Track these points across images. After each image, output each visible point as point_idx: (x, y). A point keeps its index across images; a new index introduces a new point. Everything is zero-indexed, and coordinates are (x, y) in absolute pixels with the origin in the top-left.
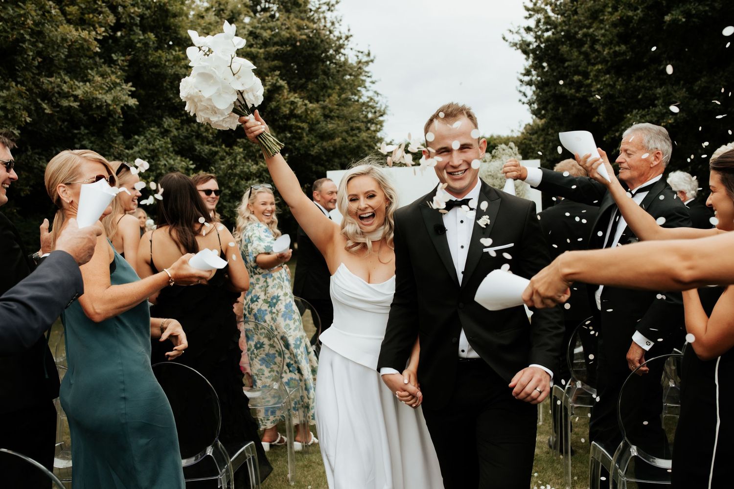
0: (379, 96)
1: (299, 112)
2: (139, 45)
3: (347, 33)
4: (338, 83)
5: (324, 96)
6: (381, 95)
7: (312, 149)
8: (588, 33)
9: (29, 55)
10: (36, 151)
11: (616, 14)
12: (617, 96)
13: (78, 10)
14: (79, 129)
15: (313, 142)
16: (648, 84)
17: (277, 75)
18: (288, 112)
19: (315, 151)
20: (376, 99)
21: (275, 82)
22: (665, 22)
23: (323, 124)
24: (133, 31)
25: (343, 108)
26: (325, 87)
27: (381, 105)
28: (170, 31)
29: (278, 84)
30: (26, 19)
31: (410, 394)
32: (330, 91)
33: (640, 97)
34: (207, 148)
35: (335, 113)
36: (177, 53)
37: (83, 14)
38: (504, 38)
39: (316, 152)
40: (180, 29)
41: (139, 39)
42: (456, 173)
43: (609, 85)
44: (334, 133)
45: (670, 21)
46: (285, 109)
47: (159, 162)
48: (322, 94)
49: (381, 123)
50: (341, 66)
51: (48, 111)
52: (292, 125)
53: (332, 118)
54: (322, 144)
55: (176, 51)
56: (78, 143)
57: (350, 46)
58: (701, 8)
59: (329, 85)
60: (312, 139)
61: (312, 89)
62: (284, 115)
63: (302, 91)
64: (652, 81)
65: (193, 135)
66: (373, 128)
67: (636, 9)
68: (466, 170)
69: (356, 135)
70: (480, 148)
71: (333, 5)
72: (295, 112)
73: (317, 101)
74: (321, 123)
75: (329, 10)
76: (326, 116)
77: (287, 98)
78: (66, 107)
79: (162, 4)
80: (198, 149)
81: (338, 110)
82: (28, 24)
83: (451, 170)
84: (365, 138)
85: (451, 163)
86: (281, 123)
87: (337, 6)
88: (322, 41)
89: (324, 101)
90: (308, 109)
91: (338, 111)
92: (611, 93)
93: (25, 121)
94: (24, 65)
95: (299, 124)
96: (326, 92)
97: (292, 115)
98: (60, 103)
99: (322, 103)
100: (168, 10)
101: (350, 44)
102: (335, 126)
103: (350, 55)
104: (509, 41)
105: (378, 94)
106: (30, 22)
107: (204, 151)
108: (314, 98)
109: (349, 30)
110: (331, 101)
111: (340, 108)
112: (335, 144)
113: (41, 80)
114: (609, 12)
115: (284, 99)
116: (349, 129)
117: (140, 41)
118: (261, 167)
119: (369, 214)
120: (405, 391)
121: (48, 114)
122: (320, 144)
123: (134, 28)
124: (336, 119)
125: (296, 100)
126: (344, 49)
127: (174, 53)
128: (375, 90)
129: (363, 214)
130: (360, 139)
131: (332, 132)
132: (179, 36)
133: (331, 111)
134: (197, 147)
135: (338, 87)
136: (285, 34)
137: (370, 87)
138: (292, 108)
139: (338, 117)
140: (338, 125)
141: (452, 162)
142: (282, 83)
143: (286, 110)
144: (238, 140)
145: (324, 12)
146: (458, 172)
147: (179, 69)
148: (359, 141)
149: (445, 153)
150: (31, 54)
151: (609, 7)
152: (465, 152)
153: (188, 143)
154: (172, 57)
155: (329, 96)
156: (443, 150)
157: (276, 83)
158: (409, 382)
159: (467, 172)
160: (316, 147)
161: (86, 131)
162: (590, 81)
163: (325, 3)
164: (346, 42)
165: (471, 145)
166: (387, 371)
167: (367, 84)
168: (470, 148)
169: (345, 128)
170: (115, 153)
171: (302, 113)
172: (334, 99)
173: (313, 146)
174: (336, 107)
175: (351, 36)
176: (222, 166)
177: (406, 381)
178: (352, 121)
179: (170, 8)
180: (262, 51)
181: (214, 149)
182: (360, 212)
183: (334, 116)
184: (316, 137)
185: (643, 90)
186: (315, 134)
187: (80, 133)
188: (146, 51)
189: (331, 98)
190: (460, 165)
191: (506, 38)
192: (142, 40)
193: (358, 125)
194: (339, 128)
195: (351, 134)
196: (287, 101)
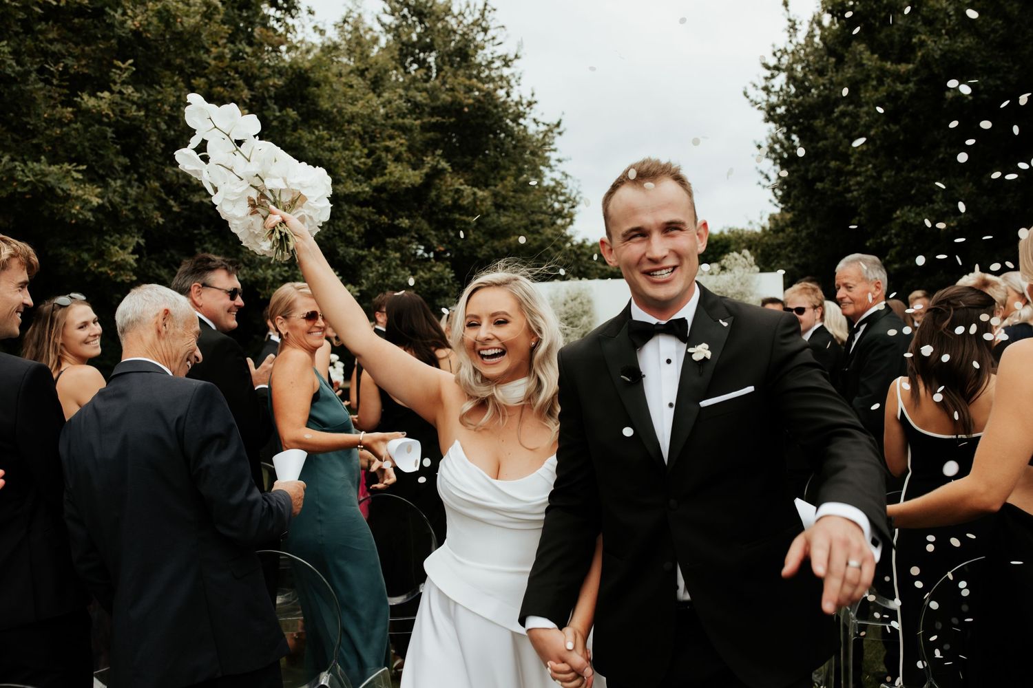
0: (569, 178)
1: (465, 203)
2: (275, 123)
3: (530, 98)
4: (515, 163)
5: (495, 178)
6: (571, 177)
7: (478, 250)
8: (846, 111)
9: (152, 141)
10: (153, 256)
11: (881, 89)
12: (882, 190)
13: (206, 83)
14: (200, 229)
15: (481, 240)
16: (924, 176)
17: (438, 155)
18: (450, 202)
19: (483, 253)
20: (565, 182)
21: (435, 163)
22: (946, 99)
23: (494, 216)
24: (267, 104)
25: (522, 195)
26: (496, 167)
27: (571, 190)
28: (308, 102)
29: (440, 166)
30: (163, 104)
31: (572, 670)
32: (503, 172)
33: (913, 192)
34: (352, 251)
35: (510, 201)
36: (321, 133)
37: (211, 87)
38: (745, 94)
39: (485, 255)
40: (321, 99)
41: (274, 115)
42: (658, 273)
43: (872, 177)
44: (509, 228)
45: (952, 99)
46: (446, 198)
47: (296, 272)
48: (492, 176)
49: (571, 216)
50: (518, 141)
51: (176, 209)
52: (455, 220)
53: (505, 209)
54: (492, 243)
55: (319, 131)
56: (199, 247)
57: (533, 115)
58: (991, 82)
59: (502, 163)
60: (479, 237)
61: (479, 170)
62: (445, 207)
63: (466, 172)
64: (930, 172)
65: (335, 236)
66: (559, 222)
67: (907, 81)
68: (674, 268)
69: (538, 232)
70: (698, 234)
71: (510, 61)
72: (460, 202)
73: (487, 186)
74: (492, 215)
75: (504, 66)
76: (498, 207)
77: (451, 185)
78: (197, 203)
79: (303, 72)
80: (341, 252)
81: (513, 197)
82: (165, 110)
83: (647, 267)
84: (550, 236)
85: (648, 255)
86: (440, 217)
87: (516, 62)
88: (496, 107)
89: (496, 186)
90: (478, 198)
91: (513, 200)
92: (874, 186)
93: (158, 223)
94: (147, 153)
95: (464, 218)
96: (498, 173)
97: (456, 207)
98: (189, 199)
99: (492, 188)
100: (309, 78)
101: (534, 113)
102: (510, 220)
103: (531, 127)
104: (751, 98)
105: (566, 176)
106: (167, 108)
107: (349, 255)
108: (481, 182)
109: (533, 95)
110: (505, 187)
111: (517, 195)
112: (510, 244)
113: (166, 170)
114: (873, 86)
115: (447, 186)
116: (529, 223)
117: (276, 118)
118: (421, 277)
119: (496, 351)
120: (563, 662)
121: (176, 212)
122: (489, 244)
123: (268, 101)
124: (512, 209)
125: (462, 187)
126: (525, 119)
127: (316, 132)
128: (562, 170)
129: (484, 349)
130: (544, 237)
131: (506, 228)
132: (319, 109)
133: (505, 198)
134: (339, 250)
135: (515, 168)
136: (446, 97)
137: (556, 166)
138: (456, 196)
139: (514, 207)
140: (514, 218)
141: (651, 251)
142: (444, 164)
143: (447, 200)
144: (388, 240)
145: (498, 68)
146: (661, 269)
147: (321, 152)
148: (542, 240)
149: (639, 239)
150: (154, 139)
151: (873, 79)
152: (673, 236)
153: (328, 246)
154: (314, 137)
155: (503, 179)
156: (635, 233)
157: (437, 166)
158: (575, 648)
159: (677, 271)
160: (484, 247)
161: (208, 231)
162: (852, 167)
163: (499, 57)
164: (528, 110)
165: (683, 224)
166: (536, 622)
167: (552, 162)
168: (681, 230)
169: (524, 222)
170: (246, 260)
171: (469, 203)
172: (509, 184)
173: (481, 246)
174: (511, 194)
175: (536, 102)
176: (371, 275)
177: (570, 646)
178: (533, 212)
179: (312, 75)
180: (418, 122)
181: (360, 252)
182: (479, 346)
183: (508, 206)
184: (484, 233)
185: (917, 184)
186: (483, 231)
187: (201, 234)
188: (284, 130)
189: (505, 182)
190: (665, 257)
191: (749, 94)
192: (279, 117)
193: (540, 218)
194: (515, 223)
195: (531, 229)
196: (452, 188)
